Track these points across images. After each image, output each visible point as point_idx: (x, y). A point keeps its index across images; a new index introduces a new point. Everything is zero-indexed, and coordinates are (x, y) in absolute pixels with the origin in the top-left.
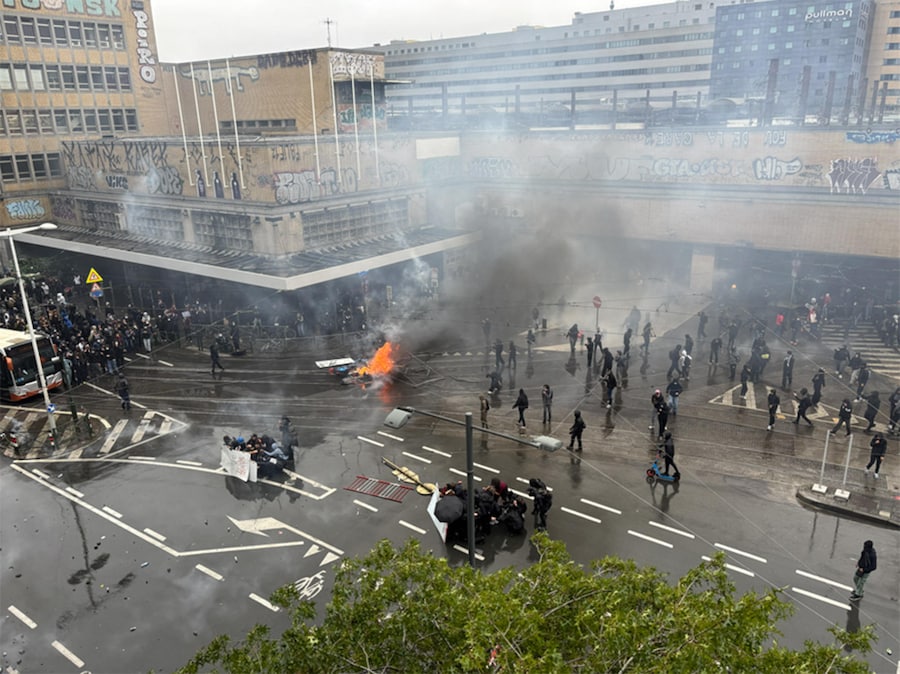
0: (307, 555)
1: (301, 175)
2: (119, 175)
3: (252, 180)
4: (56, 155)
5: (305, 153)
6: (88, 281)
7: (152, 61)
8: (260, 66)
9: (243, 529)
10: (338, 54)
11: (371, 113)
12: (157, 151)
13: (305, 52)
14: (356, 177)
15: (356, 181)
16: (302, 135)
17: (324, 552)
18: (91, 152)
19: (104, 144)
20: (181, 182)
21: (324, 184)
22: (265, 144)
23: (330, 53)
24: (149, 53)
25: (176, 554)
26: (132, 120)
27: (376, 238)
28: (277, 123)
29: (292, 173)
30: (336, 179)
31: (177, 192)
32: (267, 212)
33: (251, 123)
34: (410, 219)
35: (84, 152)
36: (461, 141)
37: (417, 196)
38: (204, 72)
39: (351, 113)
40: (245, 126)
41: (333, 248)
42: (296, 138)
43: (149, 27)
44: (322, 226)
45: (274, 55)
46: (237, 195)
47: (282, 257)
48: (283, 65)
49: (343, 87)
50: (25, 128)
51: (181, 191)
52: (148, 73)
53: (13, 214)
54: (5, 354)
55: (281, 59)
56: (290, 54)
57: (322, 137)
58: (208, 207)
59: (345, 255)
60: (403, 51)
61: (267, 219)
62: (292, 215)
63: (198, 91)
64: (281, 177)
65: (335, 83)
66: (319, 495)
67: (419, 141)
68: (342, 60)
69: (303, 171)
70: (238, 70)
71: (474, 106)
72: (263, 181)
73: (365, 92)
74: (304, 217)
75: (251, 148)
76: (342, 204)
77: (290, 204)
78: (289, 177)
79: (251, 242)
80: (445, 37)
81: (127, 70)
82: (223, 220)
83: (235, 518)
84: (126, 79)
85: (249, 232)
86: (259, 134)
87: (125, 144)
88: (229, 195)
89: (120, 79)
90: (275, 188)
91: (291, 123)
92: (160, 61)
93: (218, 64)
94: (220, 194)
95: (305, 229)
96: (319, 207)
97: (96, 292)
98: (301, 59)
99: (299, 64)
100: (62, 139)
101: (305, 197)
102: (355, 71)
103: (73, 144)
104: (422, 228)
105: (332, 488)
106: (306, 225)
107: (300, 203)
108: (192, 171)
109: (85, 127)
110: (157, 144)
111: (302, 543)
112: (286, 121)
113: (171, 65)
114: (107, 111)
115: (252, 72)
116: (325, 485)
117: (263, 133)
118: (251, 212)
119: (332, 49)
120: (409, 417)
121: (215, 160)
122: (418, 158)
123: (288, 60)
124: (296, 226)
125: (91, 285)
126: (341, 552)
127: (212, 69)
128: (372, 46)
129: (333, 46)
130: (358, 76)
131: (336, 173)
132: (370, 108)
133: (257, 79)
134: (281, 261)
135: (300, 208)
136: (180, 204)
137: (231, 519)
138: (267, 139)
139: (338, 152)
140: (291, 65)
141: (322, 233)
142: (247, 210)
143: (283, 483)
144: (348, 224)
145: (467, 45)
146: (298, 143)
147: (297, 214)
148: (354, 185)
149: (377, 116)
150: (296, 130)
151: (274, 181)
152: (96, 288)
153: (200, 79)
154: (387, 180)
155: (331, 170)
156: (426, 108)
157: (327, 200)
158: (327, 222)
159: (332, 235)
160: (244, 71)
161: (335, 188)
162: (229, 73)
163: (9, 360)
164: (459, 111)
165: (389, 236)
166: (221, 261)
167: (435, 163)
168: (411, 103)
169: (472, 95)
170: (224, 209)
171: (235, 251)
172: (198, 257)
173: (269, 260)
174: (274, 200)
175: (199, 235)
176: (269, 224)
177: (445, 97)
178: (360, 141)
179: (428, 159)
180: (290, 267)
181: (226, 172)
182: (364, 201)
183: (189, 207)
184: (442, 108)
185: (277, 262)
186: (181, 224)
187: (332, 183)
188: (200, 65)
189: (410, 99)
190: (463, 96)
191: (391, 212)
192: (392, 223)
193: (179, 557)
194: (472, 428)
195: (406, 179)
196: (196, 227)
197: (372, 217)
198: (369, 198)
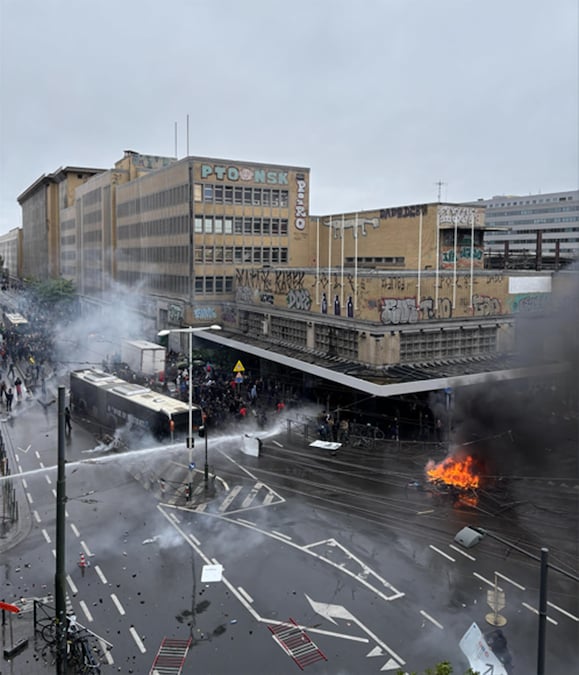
0: (369, 655)
1: (404, 302)
2: (269, 294)
3: (363, 303)
4: (231, 278)
5: (409, 285)
6: (235, 370)
7: (304, 215)
8: (381, 217)
9: (317, 611)
10: (446, 207)
11: (469, 255)
12: (297, 278)
13: (418, 206)
14: (451, 305)
15: (451, 309)
16: (408, 270)
17: (386, 657)
18: (253, 276)
19: (263, 272)
20: (311, 301)
21: (422, 310)
22: (377, 276)
23: (439, 207)
24: (303, 209)
25: (259, 619)
26: (284, 255)
27: (464, 360)
28: (389, 260)
29: (396, 300)
30: (433, 305)
31: (307, 308)
32: (374, 329)
33: (369, 259)
34: (498, 348)
35: (249, 276)
36: (553, 281)
37: (507, 325)
38: (339, 222)
39: (452, 254)
40: (364, 261)
41: (425, 364)
42: (402, 272)
43: (306, 192)
44: (416, 344)
45: (393, 209)
46: (351, 314)
47: (380, 367)
48: (400, 216)
49: (446, 233)
50: (215, 258)
51: (310, 308)
52: (300, 223)
53: (197, 316)
54: (170, 418)
55: (397, 212)
56: (406, 208)
57: (425, 272)
58: (331, 322)
59: (435, 371)
60: (503, 205)
61: (371, 335)
62: (393, 333)
63: (333, 236)
64: (387, 302)
65: (441, 230)
66: (388, 596)
67: (511, 278)
68: (448, 212)
69: (405, 298)
70: (364, 220)
71: (569, 251)
72: (371, 304)
73: (466, 237)
74: (402, 335)
75: (365, 279)
76: (437, 327)
77: (392, 324)
78: (394, 303)
79: (356, 352)
80: (543, 193)
81: (286, 221)
82: (337, 332)
83: (311, 598)
84: (285, 227)
85: (356, 343)
86: (374, 268)
87: (276, 272)
88: (344, 313)
89: (280, 226)
90: (381, 310)
91: (400, 260)
92: (311, 214)
93: (349, 216)
94: (338, 312)
95: (403, 345)
96: (416, 329)
97: (239, 379)
98: (414, 211)
99: (413, 215)
100: (238, 267)
101: (404, 320)
102: (457, 221)
103: (243, 271)
104: (510, 354)
105: (401, 591)
106: (403, 342)
107: (400, 324)
108: (320, 294)
109: (253, 259)
110: (299, 273)
111: (367, 641)
112: (397, 259)
113: (316, 217)
114: (268, 249)
115: (375, 222)
116: (395, 587)
117: (378, 267)
118: (360, 329)
119: (441, 204)
120: (480, 539)
121: (337, 286)
122: (511, 292)
123: (404, 212)
124: (395, 343)
125: (237, 373)
126: (403, 662)
127: (345, 220)
128: (476, 200)
129: (442, 201)
130: (460, 225)
131: (433, 301)
132: (469, 250)
133: (378, 227)
134: (379, 370)
135: (400, 328)
136: (308, 317)
137: (310, 601)
138: (380, 272)
139: (437, 285)
140: (405, 216)
141: (416, 350)
142: (358, 326)
143: (357, 575)
144: (440, 345)
145: (564, 199)
146: (404, 276)
147: (397, 333)
148: (448, 312)
149: (475, 256)
150: (404, 265)
151: (381, 306)
152: (239, 375)
153: (336, 227)
154: (479, 310)
155: (430, 299)
156: (521, 251)
157: (423, 323)
158: (422, 341)
159: (424, 352)
160: (369, 221)
161: (431, 313)
162: (356, 223)
163: (172, 423)
164: (553, 254)
165: (477, 358)
166: (331, 365)
167: (526, 299)
168: (507, 247)
169: (566, 240)
170: (339, 324)
171: (343, 358)
172: (315, 360)
173: (368, 369)
174: (379, 320)
175: (317, 343)
176: (373, 339)
177: (539, 242)
178: (458, 276)
179: (519, 295)
180: (386, 376)
181: (344, 296)
182: (456, 326)
183: (313, 320)
184: (536, 251)
185: (376, 371)
186: (306, 332)
187: (429, 310)
188: (337, 217)
189: (506, 243)
190: (558, 242)
191: (480, 337)
192: (481, 347)
193: (261, 622)
194: (548, 566)
195: (497, 310)
196: (317, 335)
197: (462, 340)
198: (461, 324)
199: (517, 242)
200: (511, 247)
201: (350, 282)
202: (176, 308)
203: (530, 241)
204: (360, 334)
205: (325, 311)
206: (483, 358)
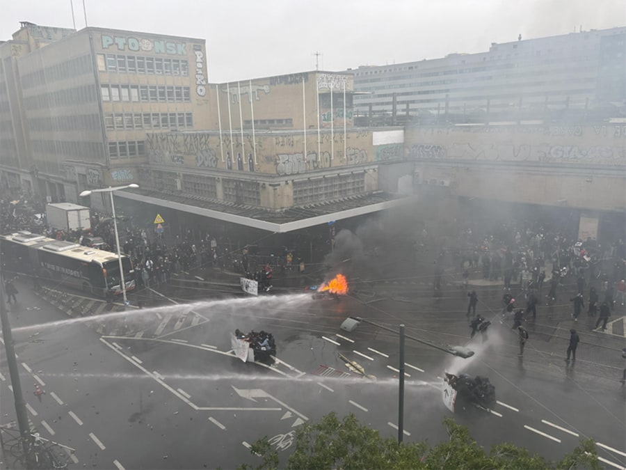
0: (283, 418)
1: (294, 156)
2: (179, 155)
3: (262, 159)
4: (143, 142)
5: (297, 142)
6: (155, 222)
7: (204, 83)
8: (271, 84)
9: (241, 395)
10: (323, 75)
11: (343, 115)
12: (203, 140)
13: (301, 74)
14: (330, 157)
15: (330, 160)
16: (296, 129)
17: (295, 417)
18: (163, 140)
19: (171, 135)
20: (217, 159)
21: (308, 162)
22: (271, 135)
23: (317, 74)
24: (202, 77)
25: (196, 408)
26: (190, 120)
27: (341, 199)
28: (280, 121)
29: (288, 155)
30: (317, 158)
31: (214, 166)
32: (271, 180)
33: (263, 122)
34: (366, 188)
35: (159, 140)
36: (405, 133)
37: (372, 171)
38: (236, 89)
39: (329, 115)
40: (259, 123)
41: (312, 205)
42: (292, 131)
43: (204, 62)
44: (305, 190)
45: (280, 77)
46: (252, 169)
47: (279, 210)
48: (286, 83)
49: (324, 97)
50: (125, 125)
51: (216, 165)
52: (201, 90)
53: (115, 179)
54: (102, 267)
55: (284, 79)
56: (291, 75)
57: (309, 130)
58: (232, 176)
59: (320, 210)
60: (367, 73)
61: (270, 185)
62: (286, 182)
63: (231, 101)
64: (280, 157)
65: (319, 94)
66: (294, 376)
67: (374, 133)
68: (325, 79)
69: (295, 153)
70: (257, 87)
71: (415, 110)
72: (269, 159)
73: (339, 100)
74: (294, 184)
75: (262, 138)
76: (320, 176)
77: (286, 175)
78: (286, 157)
79: (259, 200)
81: (188, 88)
82: (242, 185)
83: (237, 388)
84: (187, 94)
85: (258, 193)
86: (267, 128)
87: (184, 135)
88: (247, 168)
89: (183, 94)
90: (276, 164)
91: (289, 121)
92: (209, 82)
93: (244, 83)
94: (241, 168)
95: (295, 192)
96: (305, 178)
97: (160, 229)
98: (298, 79)
99: (297, 82)
100: (147, 132)
101: (295, 171)
102: (333, 86)
103: (153, 135)
104: (374, 193)
105: (303, 372)
106: (295, 189)
107: (292, 174)
108: (224, 152)
109: (161, 124)
110: (203, 135)
111: (280, 409)
112: (286, 120)
113: (215, 85)
114: (174, 114)
115: (266, 88)
116: (298, 369)
117: (271, 128)
118: (260, 180)
119: (319, 72)
120: (358, 325)
121: (238, 145)
122: (374, 144)
123: (289, 80)
124: (289, 190)
125: (157, 224)
126: (307, 419)
127: (241, 87)
128: (346, 70)
129: (319, 70)
130: (335, 90)
131: (317, 154)
132: (343, 111)
133: (269, 93)
134: (278, 213)
135: (292, 178)
136: (216, 173)
137: (234, 387)
138: (273, 132)
139: (319, 141)
140: (291, 83)
141: (305, 195)
142: (258, 179)
143: (270, 365)
144: (323, 189)
145: (412, 68)
146: (293, 135)
147: (290, 182)
148: (328, 163)
149: (346, 116)
150: (292, 126)
151: (276, 160)
152: (159, 226)
153: (233, 93)
154: (351, 159)
155: (314, 153)
156: (381, 111)
157: (310, 173)
158: (309, 187)
159: (312, 196)
160: (261, 88)
161: (316, 165)
162: (251, 89)
163: (105, 270)
164: (405, 113)
165: (351, 198)
166: (240, 212)
167: (386, 148)
168: (370, 108)
169: (413, 102)
170: (243, 178)
171: (248, 206)
172: (225, 209)
173: (270, 212)
174: (275, 173)
175: (226, 195)
176: (271, 188)
177: (394, 103)
178: (334, 133)
179: (381, 145)
180: (283, 217)
181: (245, 153)
182: (335, 174)
183: (221, 176)
184: (393, 111)
185: (275, 214)
186: (215, 186)
187: (314, 162)
188: (233, 84)
189: (370, 105)
190: (408, 103)
191: (352, 181)
192: (354, 189)
193: (199, 410)
194: (404, 336)
195: (364, 159)
196: (225, 189)
197: (339, 184)
198: (338, 172)
199: (377, 104)
200: (374, 108)
201: (250, 141)
202: (93, 172)
203: (388, 103)
204: (261, 185)
205: (230, 168)
206: (355, 197)
